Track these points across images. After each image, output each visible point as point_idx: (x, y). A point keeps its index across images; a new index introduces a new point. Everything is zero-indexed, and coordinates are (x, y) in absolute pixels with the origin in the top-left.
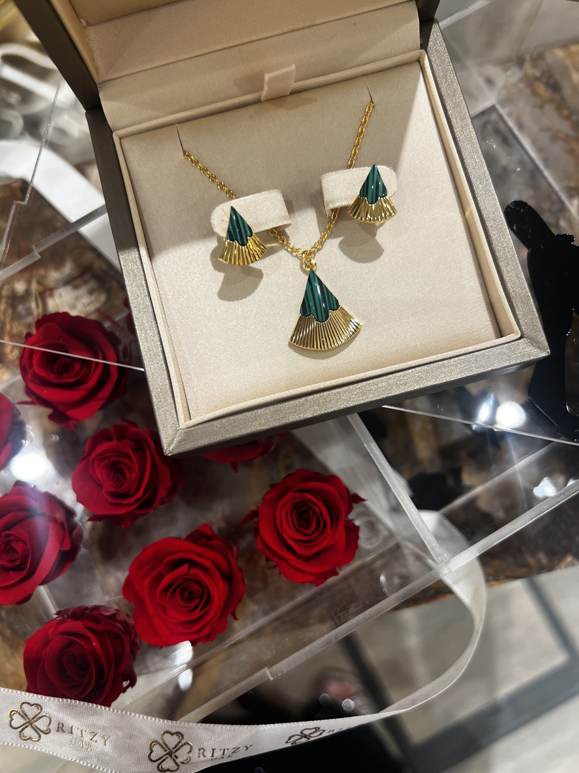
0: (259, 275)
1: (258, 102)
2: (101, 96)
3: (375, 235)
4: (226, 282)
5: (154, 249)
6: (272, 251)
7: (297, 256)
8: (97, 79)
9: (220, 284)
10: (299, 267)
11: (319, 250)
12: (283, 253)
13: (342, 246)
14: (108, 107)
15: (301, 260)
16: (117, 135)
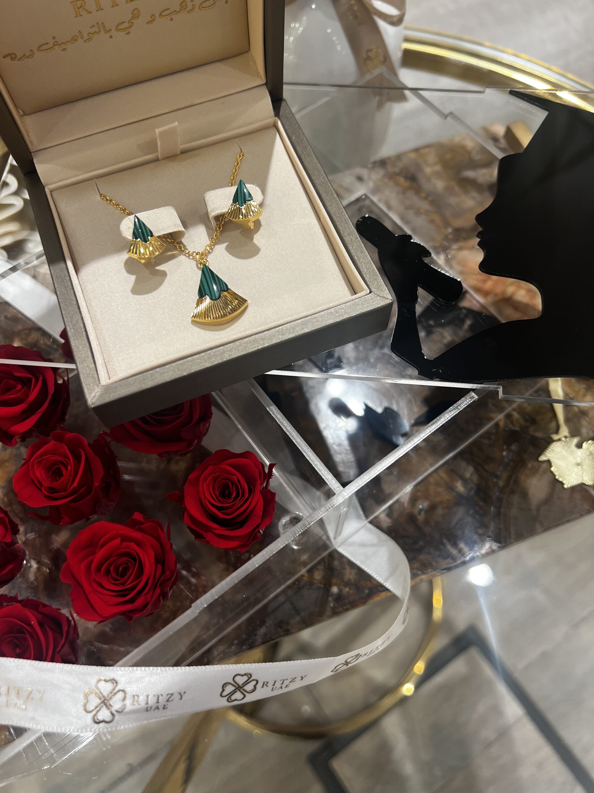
0: (164, 274)
1: (157, 160)
2: (35, 161)
3: (252, 239)
4: (137, 282)
5: (79, 263)
6: (173, 257)
7: (193, 259)
8: (32, 148)
9: (133, 282)
10: (195, 266)
11: (209, 253)
12: (182, 258)
13: (228, 249)
14: (41, 168)
15: (196, 261)
16: (48, 189)
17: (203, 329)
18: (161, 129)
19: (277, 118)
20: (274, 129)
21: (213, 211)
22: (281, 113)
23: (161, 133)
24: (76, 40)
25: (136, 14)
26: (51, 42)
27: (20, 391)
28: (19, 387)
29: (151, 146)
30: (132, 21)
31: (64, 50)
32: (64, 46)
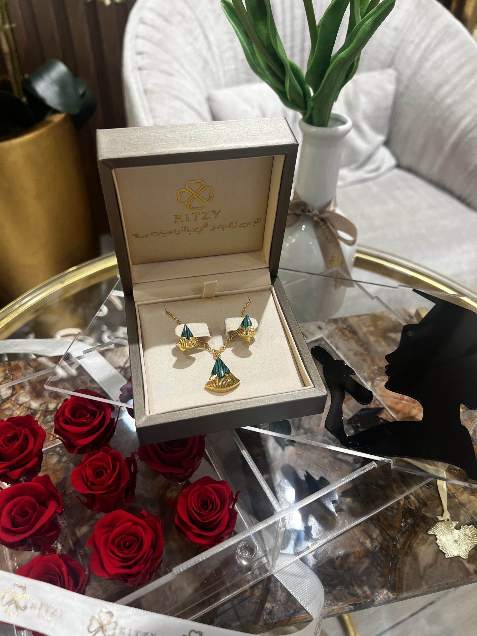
0: (194, 359)
1: (201, 298)
2: (133, 289)
3: (248, 348)
4: (177, 361)
5: (146, 347)
6: (201, 351)
7: (212, 353)
8: (133, 282)
9: (175, 361)
10: (213, 357)
11: (222, 351)
12: (206, 352)
13: (233, 351)
14: (136, 293)
15: (214, 355)
16: (137, 304)
17: (211, 394)
18: (208, 282)
19: (272, 286)
20: (270, 291)
21: (229, 328)
22: (275, 284)
23: (207, 284)
24: (171, 233)
25: (206, 225)
26: (159, 232)
27: (88, 418)
28: (89, 415)
29: (200, 290)
30: (203, 228)
31: (164, 237)
32: (164, 235)
